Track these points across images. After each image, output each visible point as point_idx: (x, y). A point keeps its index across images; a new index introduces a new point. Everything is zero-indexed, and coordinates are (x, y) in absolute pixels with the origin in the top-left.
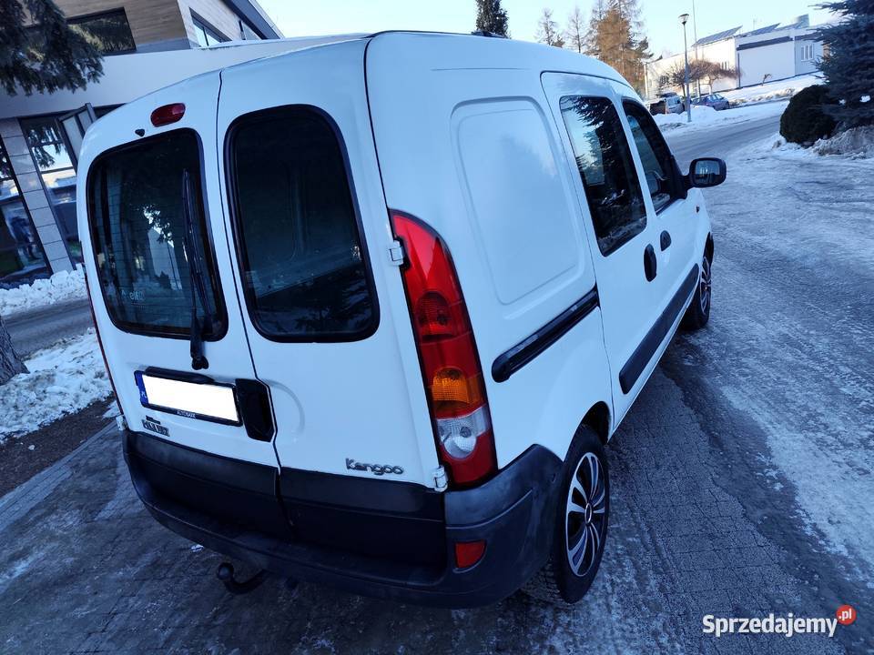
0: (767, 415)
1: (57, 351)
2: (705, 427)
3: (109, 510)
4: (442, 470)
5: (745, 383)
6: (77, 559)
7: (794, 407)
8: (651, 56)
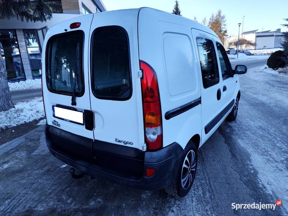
0: (251, 149)
1: (25, 103)
2: (231, 151)
3: (36, 152)
4: (145, 144)
5: (245, 139)
6: (24, 165)
7: (261, 148)
8: (227, 36)
